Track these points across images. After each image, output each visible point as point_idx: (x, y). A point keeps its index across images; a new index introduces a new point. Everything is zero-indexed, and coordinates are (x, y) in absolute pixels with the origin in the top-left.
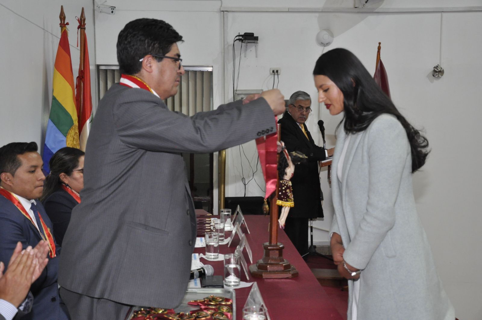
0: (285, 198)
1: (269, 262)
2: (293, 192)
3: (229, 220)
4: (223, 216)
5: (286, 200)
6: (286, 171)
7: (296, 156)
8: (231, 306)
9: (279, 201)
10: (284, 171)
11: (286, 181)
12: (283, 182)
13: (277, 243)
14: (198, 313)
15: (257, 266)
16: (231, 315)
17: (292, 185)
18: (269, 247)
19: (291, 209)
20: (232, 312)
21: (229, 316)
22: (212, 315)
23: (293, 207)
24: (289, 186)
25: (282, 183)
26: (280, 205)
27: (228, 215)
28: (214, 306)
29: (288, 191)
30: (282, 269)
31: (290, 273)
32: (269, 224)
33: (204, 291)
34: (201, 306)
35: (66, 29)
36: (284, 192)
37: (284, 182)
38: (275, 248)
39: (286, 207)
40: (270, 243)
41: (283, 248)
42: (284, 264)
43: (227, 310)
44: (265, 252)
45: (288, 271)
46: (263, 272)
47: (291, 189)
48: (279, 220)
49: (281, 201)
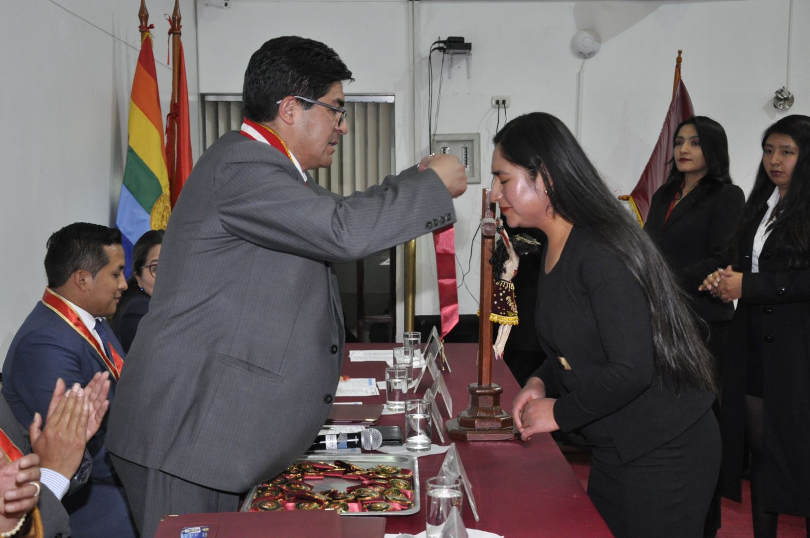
0: (504, 309)
1: (477, 415)
2: (518, 301)
5: (504, 313)
6: (504, 266)
7: (521, 241)
8: (411, 481)
9: (494, 314)
10: (502, 265)
11: (505, 282)
12: (500, 284)
13: (490, 385)
14: (360, 491)
15: (458, 421)
16: (411, 493)
17: (515, 290)
18: (479, 390)
20: (414, 489)
21: (409, 494)
22: (382, 493)
23: (516, 325)
24: (509, 290)
25: (499, 286)
26: (496, 321)
28: (384, 480)
29: (508, 298)
30: (499, 425)
31: (511, 433)
32: (478, 352)
33: (367, 458)
34: (363, 480)
35: (150, 36)
36: (502, 300)
37: (503, 285)
38: (487, 391)
39: (505, 325)
40: (480, 383)
41: (500, 392)
42: (502, 418)
43: (406, 486)
44: (470, 399)
45: (507, 429)
46: (467, 430)
47: (514, 296)
48: (494, 347)
49: (497, 315)
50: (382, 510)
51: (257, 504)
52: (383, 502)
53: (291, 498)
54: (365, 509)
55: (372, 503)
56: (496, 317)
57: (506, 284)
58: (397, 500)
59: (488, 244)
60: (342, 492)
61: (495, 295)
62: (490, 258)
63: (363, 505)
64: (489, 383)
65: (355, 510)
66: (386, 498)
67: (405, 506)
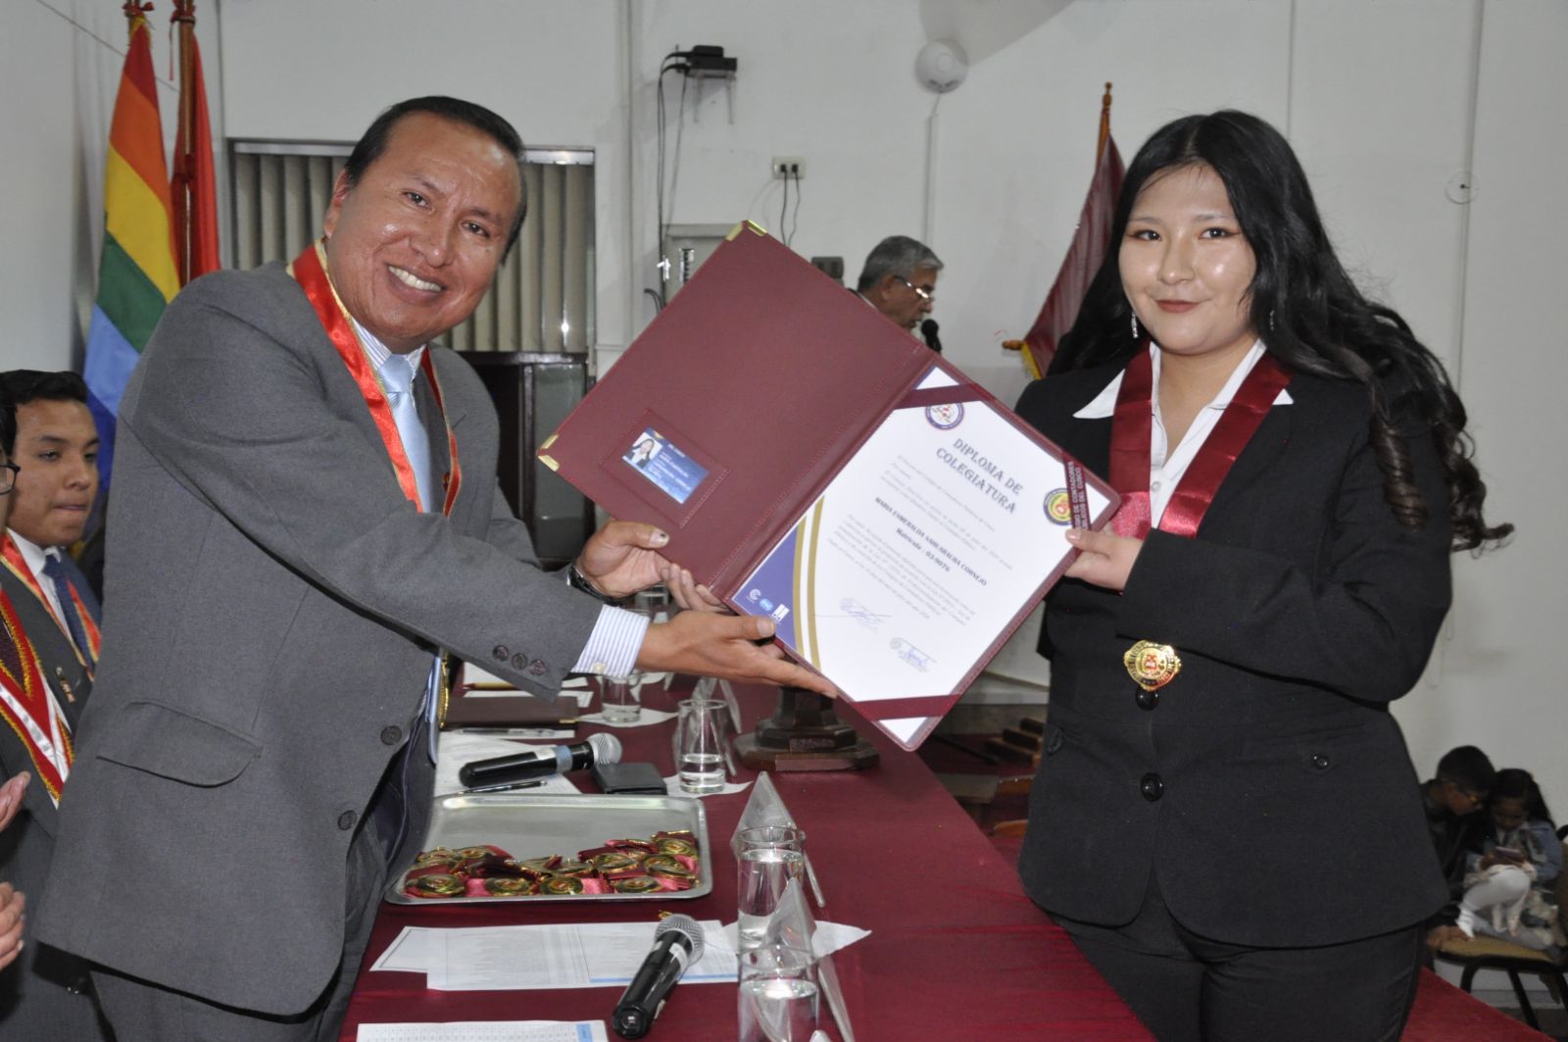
1: (793, 727)
8: (693, 840)
14: (601, 858)
15: (756, 737)
16: (695, 861)
20: (699, 855)
21: (691, 865)
22: (642, 861)
30: (834, 744)
33: (611, 802)
35: (147, 25)
42: (838, 730)
43: (685, 849)
44: (780, 699)
45: (848, 751)
46: (776, 753)
50: (642, 890)
51: (417, 881)
52: (646, 876)
53: (479, 871)
54: (612, 887)
55: (624, 879)
58: (671, 873)
60: (569, 859)
63: (609, 881)
65: (592, 890)
66: (651, 869)
67: (684, 883)
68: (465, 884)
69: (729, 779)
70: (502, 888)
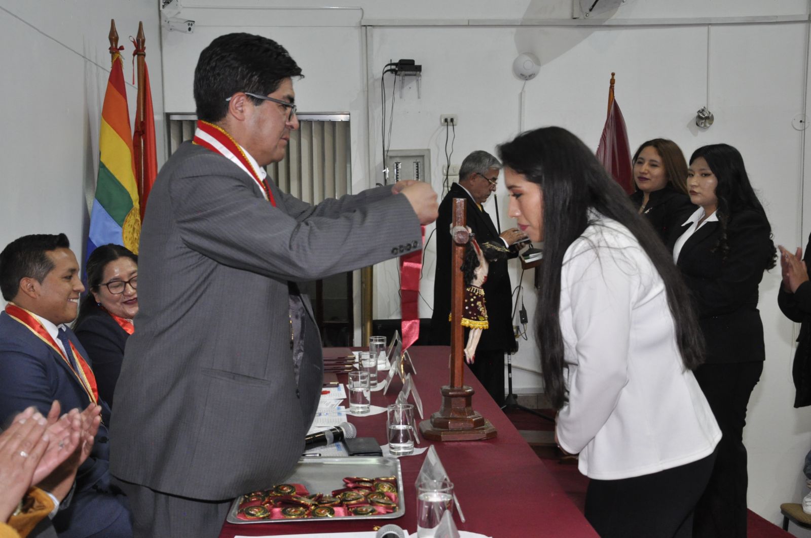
0: (474, 314)
1: (451, 416)
2: (488, 306)
3: (383, 353)
4: (374, 347)
5: (475, 318)
6: (475, 272)
7: (490, 249)
8: (394, 483)
9: (466, 319)
10: (473, 272)
11: (475, 288)
12: (471, 290)
13: (462, 387)
14: (345, 494)
15: (431, 422)
16: (395, 495)
17: (485, 295)
18: (451, 392)
19: (484, 332)
20: (398, 491)
21: (393, 497)
22: (366, 496)
23: (486, 329)
24: (480, 296)
25: (470, 292)
26: (467, 326)
27: (381, 346)
28: (368, 483)
29: (479, 303)
30: (472, 426)
31: (483, 433)
32: (450, 356)
33: (351, 461)
34: (347, 483)
35: (120, 57)
36: (473, 305)
37: (473, 290)
38: (459, 393)
39: (476, 329)
40: (452, 386)
41: (471, 394)
42: (474, 418)
43: (390, 488)
44: (443, 401)
45: (480, 429)
46: (441, 431)
47: (484, 302)
48: (465, 350)
49: (468, 320)
50: (367, 514)
51: (244, 510)
52: (368, 505)
53: (278, 504)
54: (351, 512)
55: (357, 507)
56: (468, 322)
57: (476, 290)
58: (382, 503)
59: (459, 251)
60: (327, 495)
61: (466, 301)
62: (461, 265)
63: (348, 509)
64: (461, 386)
65: (340, 514)
66: (371, 501)
67: (390, 509)
68: (270, 511)
69: (416, 445)
70: (290, 513)
